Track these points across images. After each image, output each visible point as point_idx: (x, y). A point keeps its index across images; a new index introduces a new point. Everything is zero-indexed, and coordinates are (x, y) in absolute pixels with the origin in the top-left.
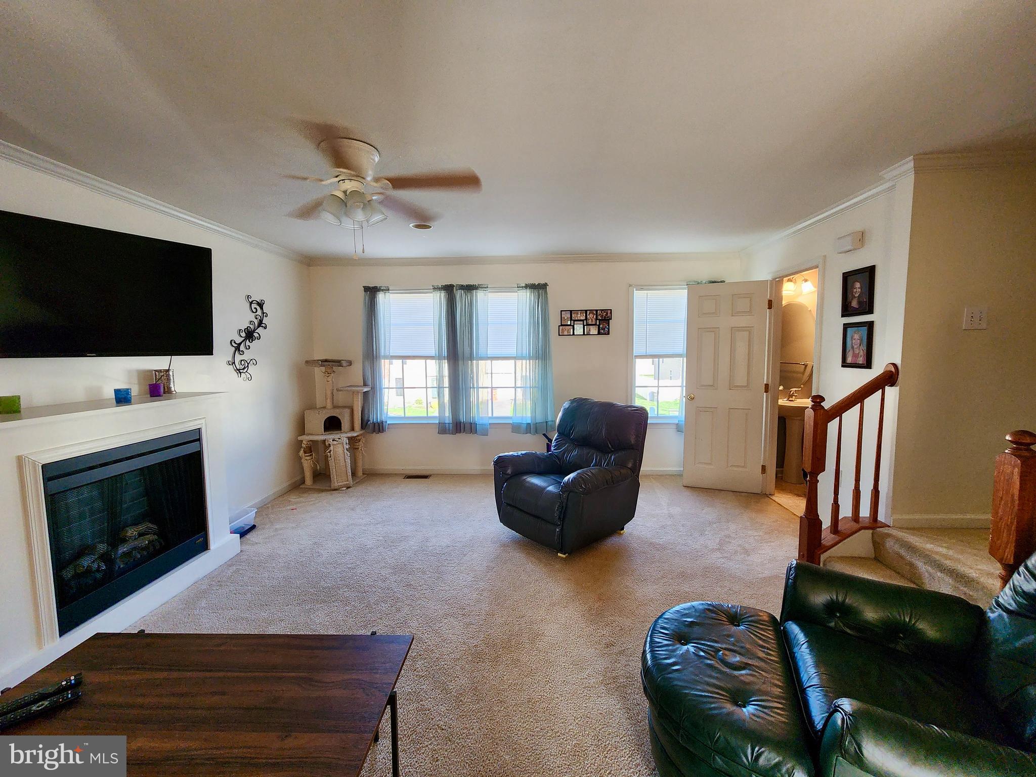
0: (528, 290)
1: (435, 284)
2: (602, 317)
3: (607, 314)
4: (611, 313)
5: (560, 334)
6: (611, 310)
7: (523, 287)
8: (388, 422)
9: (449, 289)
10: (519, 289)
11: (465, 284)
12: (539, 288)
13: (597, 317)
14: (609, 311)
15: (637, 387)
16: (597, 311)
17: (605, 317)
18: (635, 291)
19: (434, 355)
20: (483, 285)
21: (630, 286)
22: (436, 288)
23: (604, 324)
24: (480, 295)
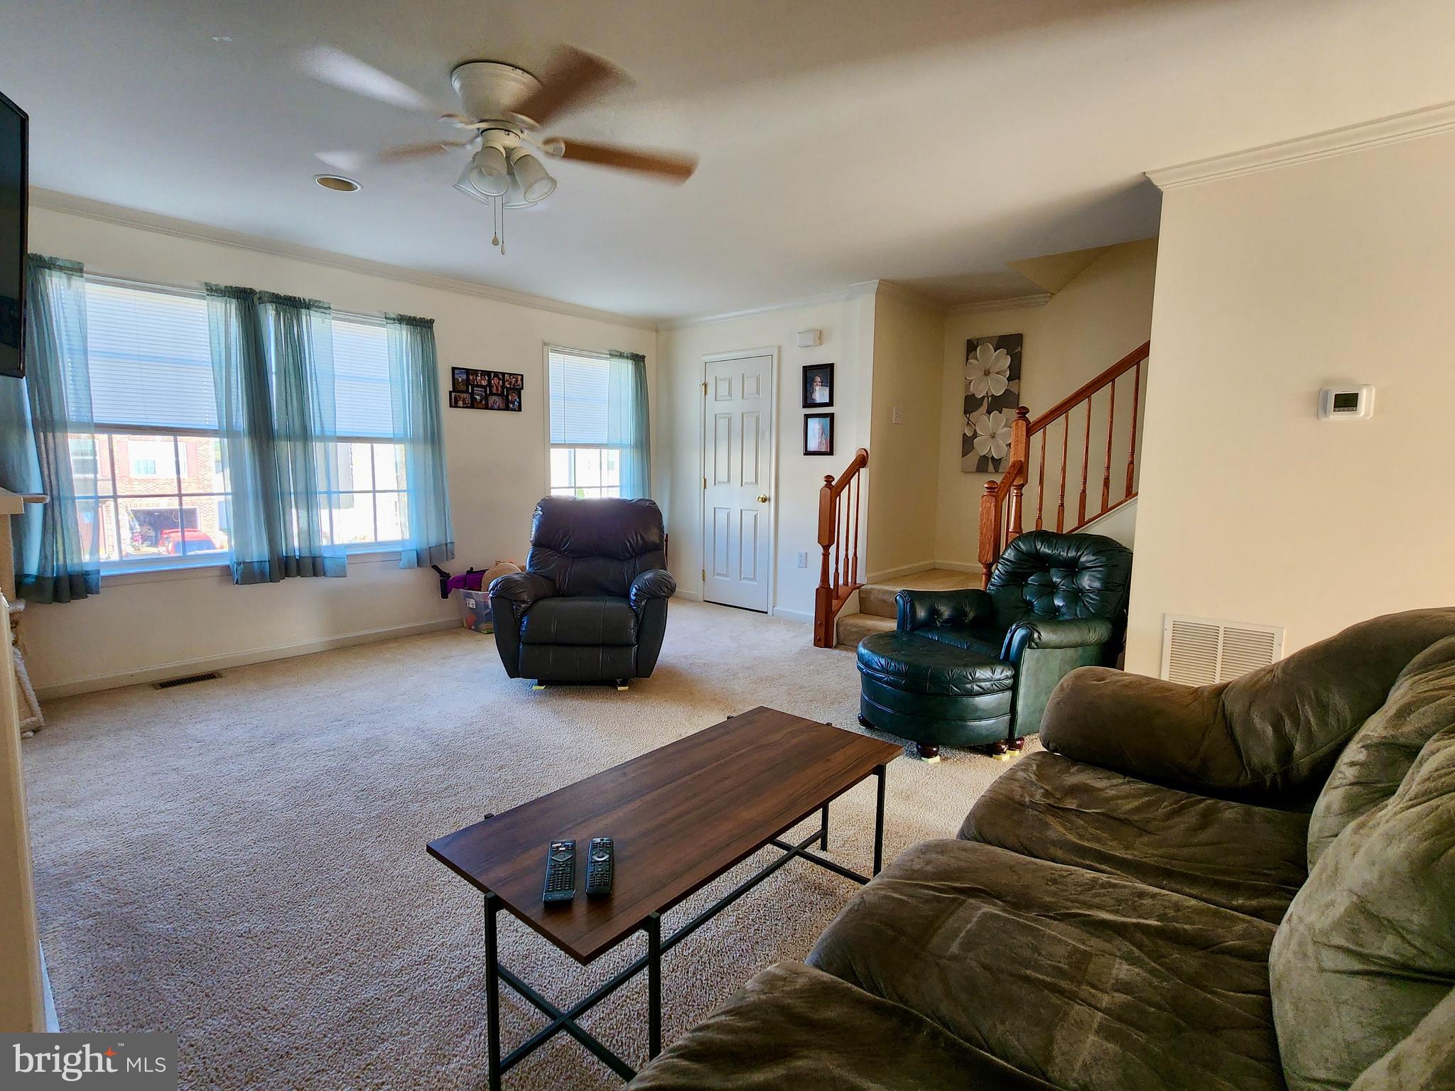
0: (404, 326)
1: (213, 282)
2: (510, 384)
3: (517, 381)
4: (522, 379)
5: (453, 404)
6: (522, 376)
7: (394, 319)
8: (102, 574)
9: (247, 300)
10: (388, 321)
11: (282, 293)
12: (421, 326)
13: (504, 383)
14: (520, 377)
15: (553, 488)
16: (503, 374)
17: (514, 385)
18: (550, 353)
19: (217, 428)
20: (320, 302)
21: (545, 344)
22: (214, 291)
23: (514, 394)
24: (314, 323)
